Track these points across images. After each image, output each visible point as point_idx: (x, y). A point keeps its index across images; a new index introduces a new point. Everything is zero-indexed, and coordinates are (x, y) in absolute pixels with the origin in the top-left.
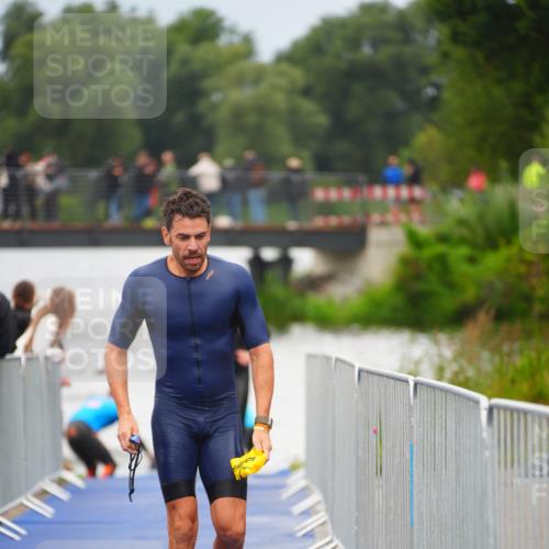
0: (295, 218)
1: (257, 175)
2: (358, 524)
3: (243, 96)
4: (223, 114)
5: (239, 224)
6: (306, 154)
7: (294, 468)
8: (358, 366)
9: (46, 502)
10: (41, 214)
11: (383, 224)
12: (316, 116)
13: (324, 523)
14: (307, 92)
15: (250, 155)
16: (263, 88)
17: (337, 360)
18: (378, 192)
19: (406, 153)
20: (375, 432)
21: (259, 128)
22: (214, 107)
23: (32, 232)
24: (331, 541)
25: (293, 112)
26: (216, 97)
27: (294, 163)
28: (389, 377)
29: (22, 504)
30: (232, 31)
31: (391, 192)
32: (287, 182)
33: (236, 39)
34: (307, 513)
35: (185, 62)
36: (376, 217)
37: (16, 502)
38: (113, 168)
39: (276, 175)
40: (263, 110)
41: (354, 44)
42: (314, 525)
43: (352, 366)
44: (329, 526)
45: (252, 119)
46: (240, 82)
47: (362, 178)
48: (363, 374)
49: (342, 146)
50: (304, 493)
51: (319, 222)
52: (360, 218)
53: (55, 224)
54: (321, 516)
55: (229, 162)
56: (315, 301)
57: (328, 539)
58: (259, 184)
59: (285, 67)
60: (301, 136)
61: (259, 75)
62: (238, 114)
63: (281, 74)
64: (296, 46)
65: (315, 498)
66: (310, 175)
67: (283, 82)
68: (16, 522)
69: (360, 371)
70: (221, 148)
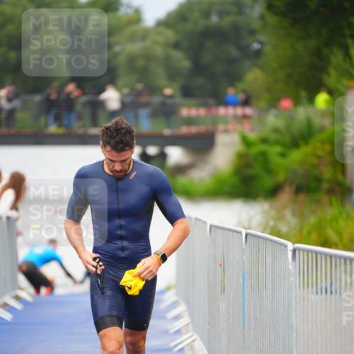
0: (169, 127)
1: (144, 99)
2: (209, 324)
3: (134, 48)
6: (176, 85)
7: (168, 288)
8: (209, 223)
11: (226, 131)
12: (183, 62)
13: (187, 325)
14: (176, 46)
15: (139, 86)
16: (148, 43)
17: (196, 219)
18: (222, 111)
19: (240, 86)
20: (220, 265)
21: (145, 69)
22: (116, 55)
24: (192, 336)
25: (167, 59)
26: (117, 49)
27: (168, 91)
28: (229, 230)
30: (129, 6)
31: (231, 111)
32: (164, 104)
33: (130, 11)
34: (177, 318)
36: (221, 127)
38: (50, 94)
39: (156, 99)
40: (148, 57)
41: (207, 14)
42: (181, 326)
43: (205, 223)
44: (190, 326)
45: (141, 63)
46: (133, 38)
47: (211, 101)
48: (213, 228)
49: (199, 81)
50: (174, 305)
51: (184, 130)
52: (210, 127)
53: (13, 130)
54: (185, 320)
55: (126, 91)
56: (182, 181)
57: (189, 335)
58: (145, 105)
59: (162, 29)
60: (172, 74)
61: (145, 34)
62: (132, 60)
63: (160, 34)
64: (170, 15)
65: (182, 308)
66: (179, 100)
67: (161, 39)
69: (211, 226)
70: (121, 82)
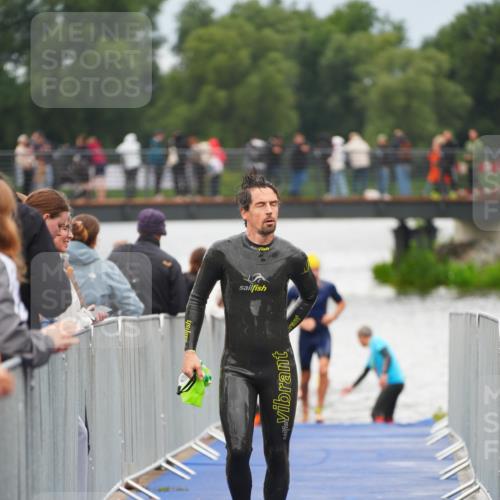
3: (392, 80)
4: (374, 96)
5: (387, 197)
7: (437, 418)
9: (212, 446)
10: (207, 189)
12: (460, 97)
13: (467, 467)
14: (452, 75)
15: (399, 133)
16: (411, 72)
17: (480, 317)
21: (407, 109)
22: (365, 91)
23: (199, 205)
24: (474, 483)
25: (438, 93)
26: (367, 81)
29: (192, 448)
30: (385, 21)
33: (388, 28)
34: (450, 458)
35: (339, 50)
37: (187, 445)
40: (410, 92)
42: (458, 469)
43: (496, 321)
44: (472, 470)
45: (401, 101)
46: (390, 67)
54: (465, 460)
56: (455, 266)
57: (472, 482)
59: (432, 52)
61: (408, 60)
62: (387, 96)
63: (429, 59)
64: (443, 32)
65: (459, 444)
67: (431, 66)
68: (186, 464)
70: (370, 129)
